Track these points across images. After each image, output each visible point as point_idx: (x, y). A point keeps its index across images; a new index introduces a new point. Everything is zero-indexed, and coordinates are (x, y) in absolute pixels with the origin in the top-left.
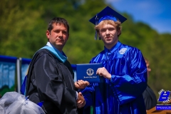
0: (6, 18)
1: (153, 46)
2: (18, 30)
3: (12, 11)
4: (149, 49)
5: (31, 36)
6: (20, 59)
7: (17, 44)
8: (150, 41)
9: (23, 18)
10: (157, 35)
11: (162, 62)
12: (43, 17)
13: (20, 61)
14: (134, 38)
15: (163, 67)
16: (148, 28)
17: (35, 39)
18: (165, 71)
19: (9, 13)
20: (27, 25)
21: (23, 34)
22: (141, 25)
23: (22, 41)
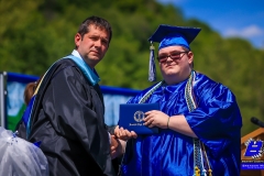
1: (213, 57)
5: (23, 37)
6: (5, 73)
9: (10, 10)
10: (220, 41)
12: (41, 9)
13: (5, 77)
16: (208, 30)
17: (28, 42)
21: (10, 34)
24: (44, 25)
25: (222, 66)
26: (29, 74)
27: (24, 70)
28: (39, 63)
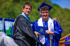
1: (60, 14)
2: (3, 7)
6: (4, 19)
7: (2, 13)
8: (59, 11)
9: (5, 2)
10: (61, 9)
11: (64, 20)
12: (13, 1)
13: (4, 20)
15: (64, 22)
16: (58, 6)
17: (10, 11)
18: (65, 24)
20: (7, 5)
21: (5, 8)
22: (55, 5)
23: (5, 11)
25: (62, 16)
26: (10, 19)
27: (9, 18)
28: (13, 16)
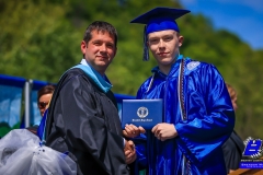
0: (10, 15)
2: (29, 35)
3: (20, 6)
4: (237, 74)
6: (31, 81)
8: (237, 59)
10: (249, 53)
11: (256, 96)
12: (68, 16)
13: (30, 85)
14: (212, 54)
16: (236, 40)
19: (14, 8)
20: (41, 28)
21: (37, 40)
22: (225, 34)
24: (71, 31)
25: (252, 78)
